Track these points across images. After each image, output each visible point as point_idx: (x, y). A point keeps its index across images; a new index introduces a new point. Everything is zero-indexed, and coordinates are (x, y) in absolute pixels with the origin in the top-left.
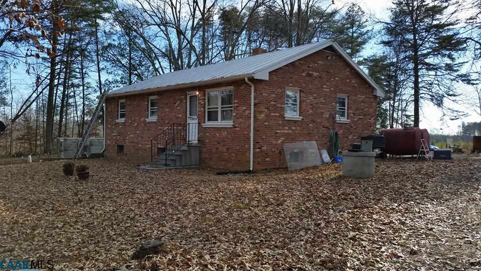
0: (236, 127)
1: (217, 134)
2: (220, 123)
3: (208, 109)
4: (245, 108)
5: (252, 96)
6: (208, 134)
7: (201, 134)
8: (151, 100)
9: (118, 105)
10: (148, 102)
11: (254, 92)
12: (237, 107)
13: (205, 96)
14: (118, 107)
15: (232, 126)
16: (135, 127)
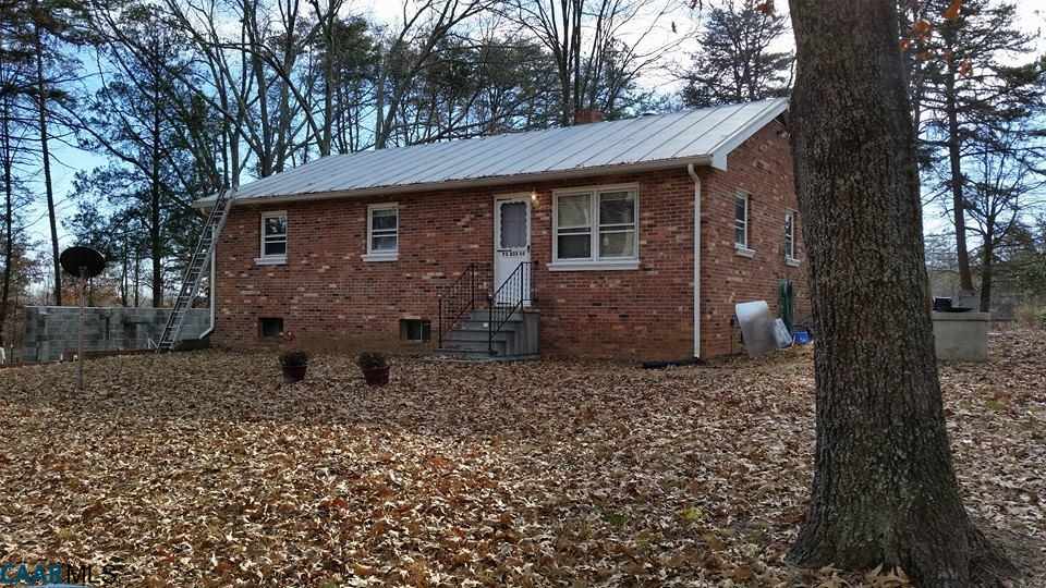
0: (650, 269)
1: (592, 286)
2: (594, 261)
3: (560, 231)
4: (675, 228)
5: (697, 203)
6: (562, 286)
7: (542, 286)
8: (374, 213)
9: (260, 223)
10: (366, 217)
11: (701, 195)
12: (650, 226)
13: (551, 204)
14: (260, 229)
15: (637, 268)
16: (322, 277)
